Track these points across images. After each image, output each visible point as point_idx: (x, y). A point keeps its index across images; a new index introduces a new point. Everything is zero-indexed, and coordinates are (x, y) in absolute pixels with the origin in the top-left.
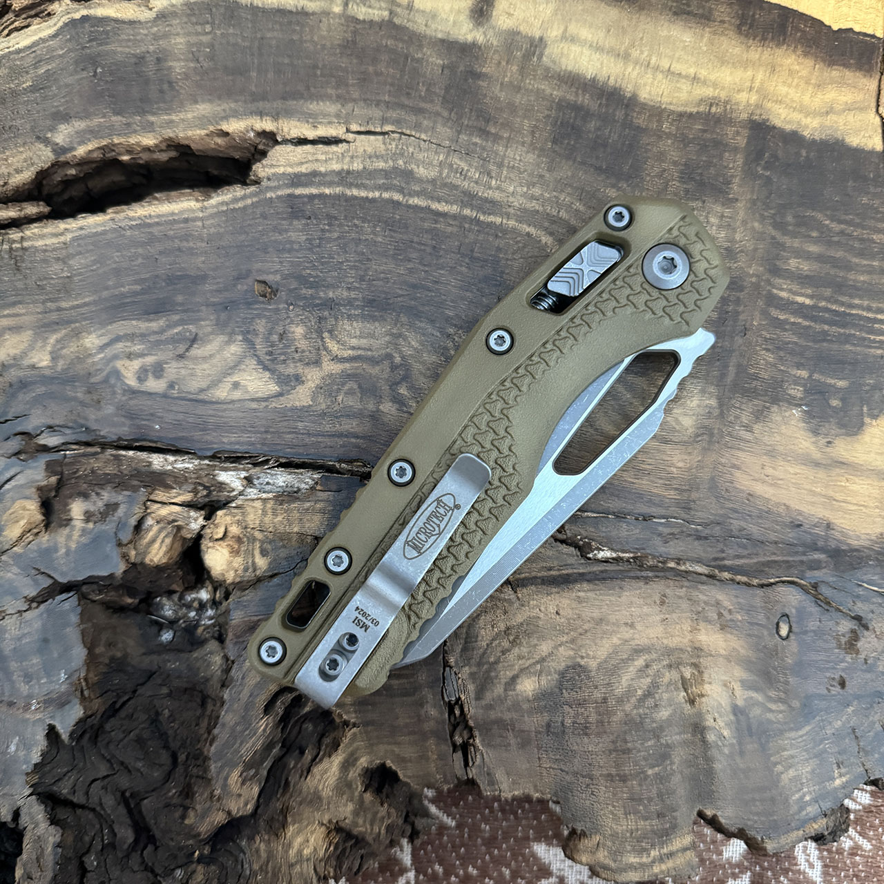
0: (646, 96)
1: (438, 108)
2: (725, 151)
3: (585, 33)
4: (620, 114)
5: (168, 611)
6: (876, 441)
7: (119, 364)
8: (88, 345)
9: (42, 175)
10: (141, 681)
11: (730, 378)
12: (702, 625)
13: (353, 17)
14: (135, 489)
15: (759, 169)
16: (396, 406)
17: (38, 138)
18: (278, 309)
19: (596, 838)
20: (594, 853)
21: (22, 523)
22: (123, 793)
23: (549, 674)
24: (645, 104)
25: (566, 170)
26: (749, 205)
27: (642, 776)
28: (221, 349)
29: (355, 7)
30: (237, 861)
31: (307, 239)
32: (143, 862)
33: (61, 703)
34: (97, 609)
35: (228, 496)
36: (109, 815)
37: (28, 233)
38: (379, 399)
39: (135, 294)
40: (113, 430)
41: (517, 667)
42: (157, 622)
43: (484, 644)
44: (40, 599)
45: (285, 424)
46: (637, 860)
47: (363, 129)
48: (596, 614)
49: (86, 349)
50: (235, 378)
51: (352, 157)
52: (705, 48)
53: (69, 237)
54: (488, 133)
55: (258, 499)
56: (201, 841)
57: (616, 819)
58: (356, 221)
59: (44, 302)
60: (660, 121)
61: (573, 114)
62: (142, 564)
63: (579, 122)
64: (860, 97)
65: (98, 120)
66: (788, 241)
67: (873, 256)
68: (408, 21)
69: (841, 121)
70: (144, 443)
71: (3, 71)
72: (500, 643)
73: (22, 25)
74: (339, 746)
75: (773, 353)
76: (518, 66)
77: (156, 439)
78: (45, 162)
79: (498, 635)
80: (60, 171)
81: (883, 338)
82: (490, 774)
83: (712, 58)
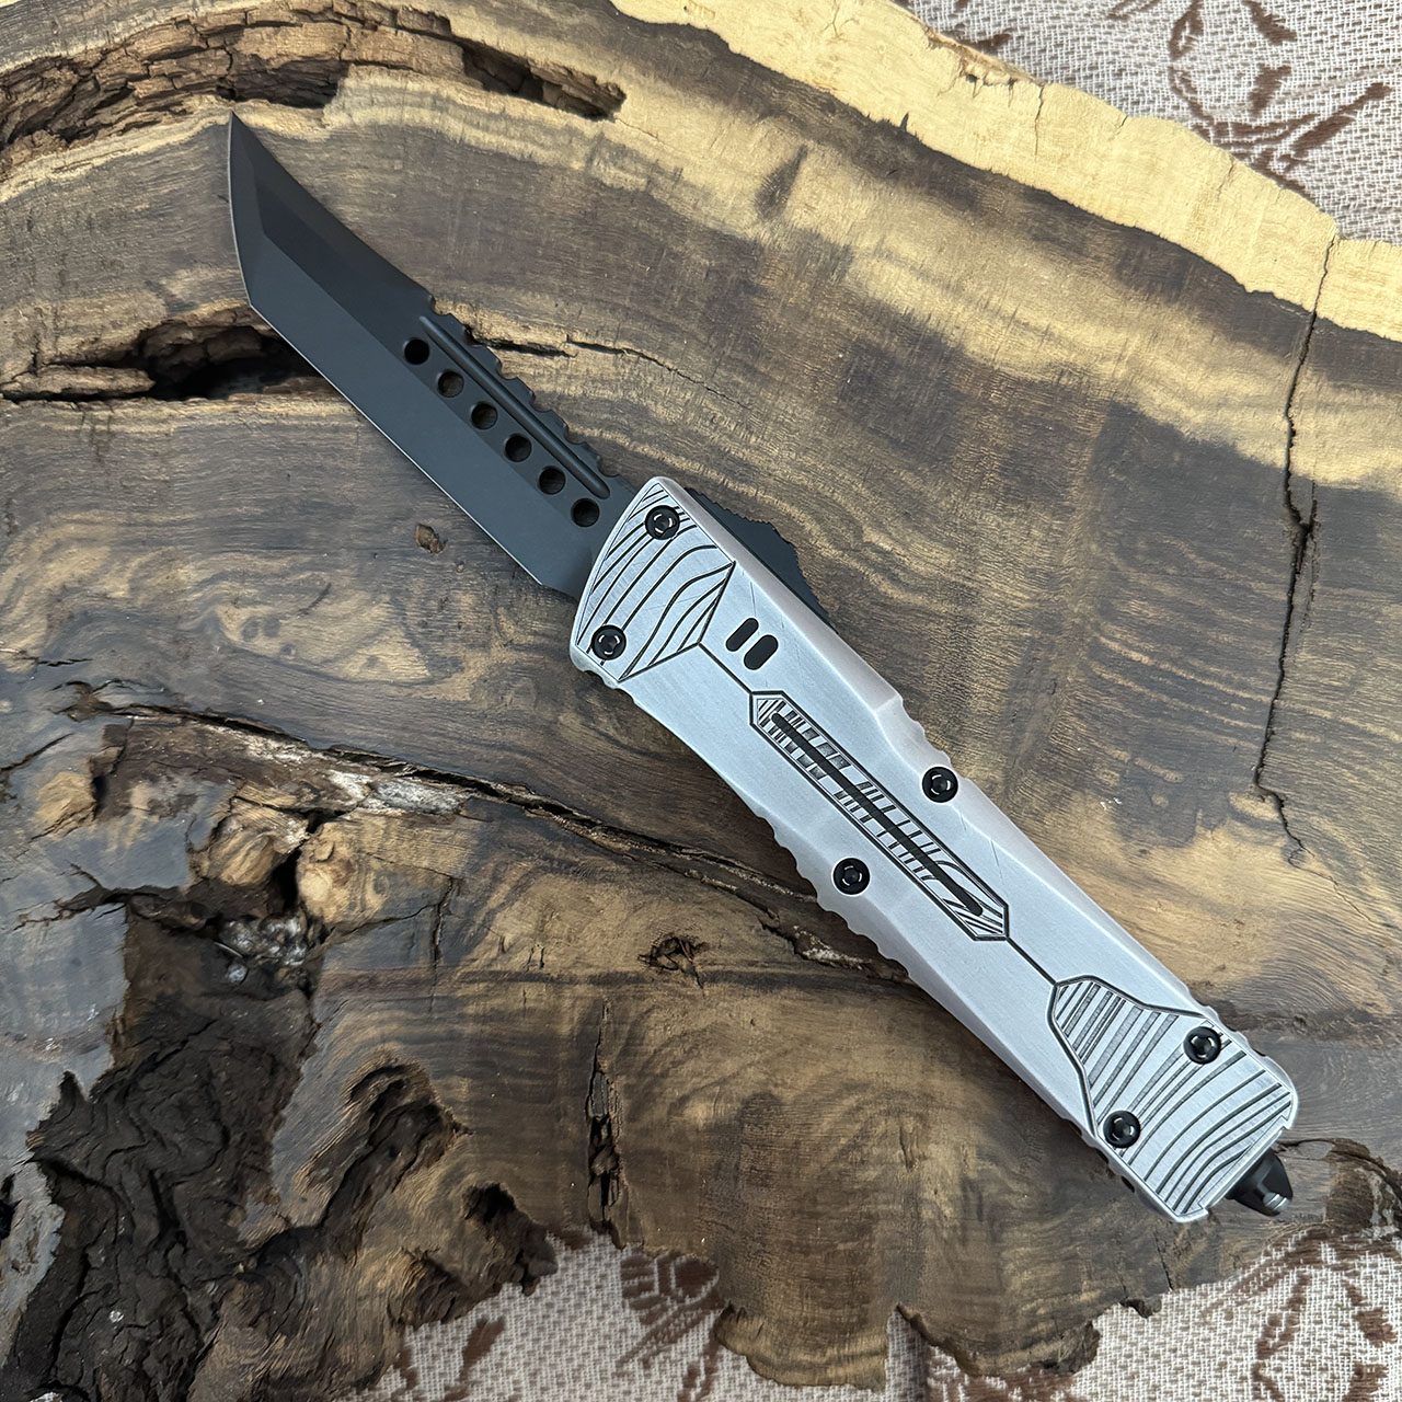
0: (976, 349)
1: (693, 326)
2: (1069, 440)
3: (907, 250)
4: (936, 370)
5: (243, 944)
6: (1205, 857)
7: (220, 610)
8: (183, 578)
9: (145, 336)
10: (195, 1029)
11: (1023, 749)
12: (937, 1062)
13: (597, 180)
14: (220, 780)
15: (1111, 470)
16: (581, 719)
17: (149, 283)
18: (442, 568)
19: (759, 1322)
21: (64, 802)
22: (151, 1173)
23: (731, 1101)
24: (971, 361)
25: (850, 439)
26: (1088, 519)
27: (830, 1252)
28: (359, 611)
29: (602, 166)
30: (289, 1282)
32: (166, 1265)
33: (86, 1046)
34: (152, 928)
35: (343, 806)
36: (129, 1199)
37: (118, 412)
38: (559, 707)
39: (255, 519)
40: (200, 697)
41: (689, 1086)
42: (226, 954)
43: (651, 1049)
44: (75, 907)
45: (431, 721)
46: (807, 1358)
47: (589, 341)
48: (803, 1031)
49: (179, 583)
50: (374, 651)
51: (569, 378)
52: (1067, 293)
53: (174, 426)
54: (756, 371)
55: (380, 815)
56: (246, 1251)
57: (788, 1301)
59: (129, 511)
60: (988, 388)
61: (873, 362)
62: (217, 880)
63: (879, 375)
64: (1267, 390)
65: (230, 271)
67: (1245, 610)
68: (671, 197)
69: (1236, 418)
70: (240, 720)
71: (112, 183)
72: (671, 1051)
73: (145, 119)
74: (442, 1154)
75: (1086, 722)
76: (810, 283)
77: (256, 718)
78: (152, 318)
79: (671, 1040)
80: (172, 332)
81: (1241, 724)
82: (633, 1219)
83: (1075, 307)
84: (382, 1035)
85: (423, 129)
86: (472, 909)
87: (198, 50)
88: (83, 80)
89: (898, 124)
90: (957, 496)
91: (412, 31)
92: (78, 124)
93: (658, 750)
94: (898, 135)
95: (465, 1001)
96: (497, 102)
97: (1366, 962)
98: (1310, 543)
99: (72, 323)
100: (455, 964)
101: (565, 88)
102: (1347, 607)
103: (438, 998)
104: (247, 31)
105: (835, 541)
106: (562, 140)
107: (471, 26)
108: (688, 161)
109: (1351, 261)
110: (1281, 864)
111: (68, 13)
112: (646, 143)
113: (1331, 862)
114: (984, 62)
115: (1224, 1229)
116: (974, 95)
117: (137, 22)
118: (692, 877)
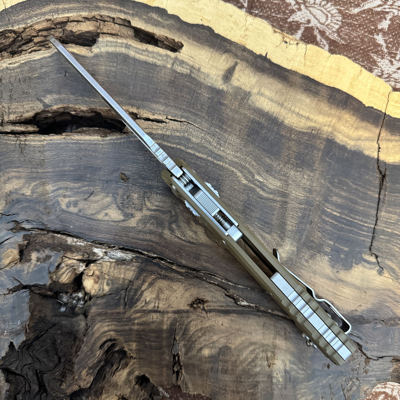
0: (287, 122)
1: (204, 115)
2: (315, 149)
3: (267, 93)
4: (276, 128)
6: (356, 273)
7: (60, 199)
8: (48, 189)
9: (37, 114)
10: (50, 327)
11: (302, 241)
12: (278, 336)
13: (175, 70)
14: (59, 251)
15: (327, 158)
16: (171, 232)
17: (38, 99)
18: (128, 186)
21: (10, 258)
22: (36, 371)
23: (215, 348)
24: (286, 126)
25: (251, 148)
26: (321, 173)
27: (246, 393)
28: (102, 199)
29: (177, 66)
33: (17, 333)
34: (37, 296)
35: (96, 259)
36: (29, 379)
37: (28, 138)
38: (163, 228)
39: (71, 171)
40: (54, 226)
41: (203, 344)
42: (59, 303)
43: (191, 333)
44: (14, 290)
45: (124, 233)
47: (173, 118)
48: (237, 327)
49: (46, 191)
50: (107, 211)
51: (167, 129)
52: (314, 106)
53: (45, 143)
54: (222, 128)
55: (108, 261)
56: (66, 395)
59: (31, 168)
60: (291, 134)
61: (257, 126)
62: (58, 282)
63: (259, 130)
64: (371, 135)
65: (63, 96)
66: (334, 189)
67: (366, 200)
68: (197, 76)
69: (363, 144)
70: (65, 232)
71: (26, 68)
72: (197, 334)
73: (37, 49)
74: (127, 365)
75: (321, 233)
76: (239, 102)
77: (70, 232)
78: (39, 109)
79: (197, 330)
80: (45, 113)
81: (365, 233)
82: (186, 384)
83: (316, 110)
84: (109, 330)
85: (123, 54)
86: (136, 291)
87: (54, 28)
88: (18, 37)
89: (264, 55)
90: (282, 166)
91: (119, 24)
92: (16, 50)
93: (193, 241)
94: (264, 59)
96: (145, 46)
98: (384, 180)
99: (14, 111)
100: (131, 307)
101: (165, 42)
102: (395, 199)
103: (126, 318)
104: (69, 23)
105: (246, 179)
106: (164, 58)
107: (137, 23)
108: (202, 66)
109: (395, 98)
110: (377, 275)
111: (14, 16)
112: (190, 60)
113: (391, 274)
114: (289, 37)
115: (361, 383)
116: (287, 47)
117: (35, 20)
118: (204, 280)
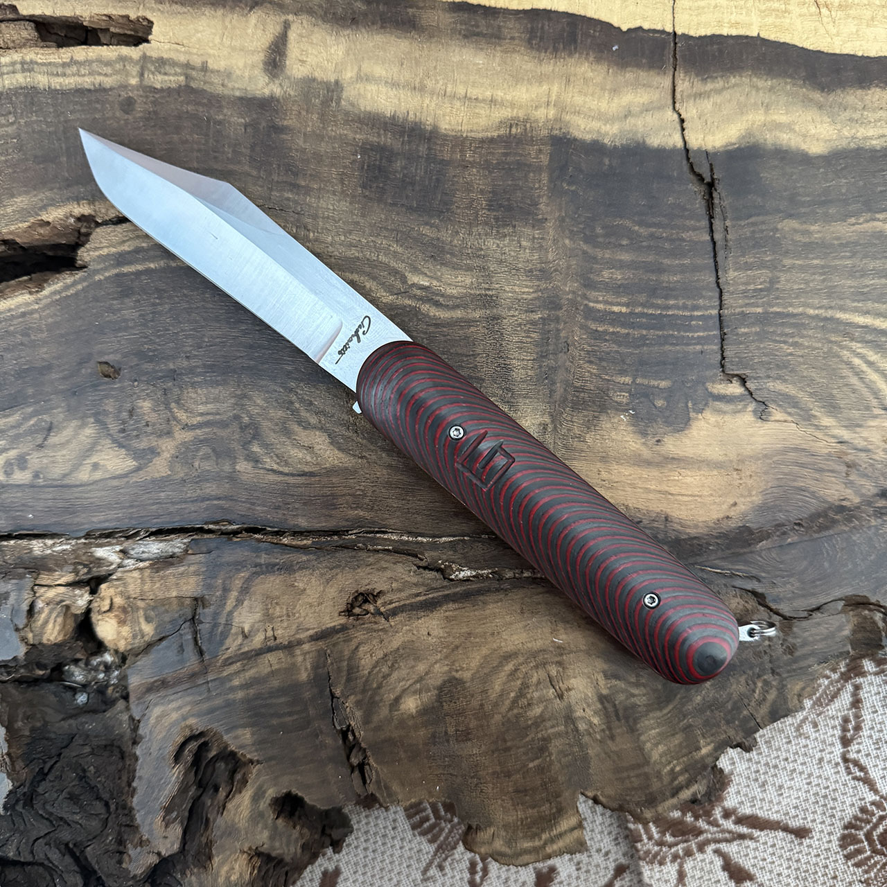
0: (446, 126)
1: (247, 168)
2: (529, 172)
3: (379, 71)
4: (423, 149)
6: (702, 433)
10: (63, 746)
11: (557, 396)
12: (560, 626)
13: (150, 87)
14: (21, 577)
15: (564, 185)
16: (251, 464)
18: (124, 387)
19: (491, 830)
20: (491, 843)
22: (67, 845)
23: (430, 691)
24: (446, 136)
25: (378, 214)
26: (558, 223)
27: (525, 771)
28: (76, 434)
29: (151, 76)
31: (140, 316)
34: (11, 689)
35: (108, 570)
38: (234, 460)
41: (399, 689)
43: (366, 672)
45: (148, 496)
46: (530, 844)
48: (465, 630)
50: (94, 459)
52: (499, 69)
54: (298, 187)
55: (135, 570)
57: (506, 811)
58: (185, 292)
60: (463, 151)
61: (378, 156)
62: (40, 644)
63: (385, 164)
64: (655, 96)
67: (683, 255)
68: (205, 83)
69: (640, 123)
70: (22, 533)
72: (380, 669)
74: (247, 782)
75: (596, 364)
76: (318, 114)
77: (31, 527)
79: (377, 662)
81: (702, 334)
82: (387, 788)
83: (507, 77)
84: (182, 716)
85: (21, 88)
86: (216, 615)
90: (464, 234)
93: (311, 470)
95: (229, 678)
96: (67, 54)
97: (832, 471)
98: (715, 195)
100: (216, 655)
101: (112, 29)
102: (753, 232)
103: (212, 681)
105: (390, 290)
106: (118, 66)
107: (31, 5)
108: (209, 55)
110: (756, 422)
112: (177, 50)
113: (789, 410)
115: (785, 679)
118: (360, 549)
